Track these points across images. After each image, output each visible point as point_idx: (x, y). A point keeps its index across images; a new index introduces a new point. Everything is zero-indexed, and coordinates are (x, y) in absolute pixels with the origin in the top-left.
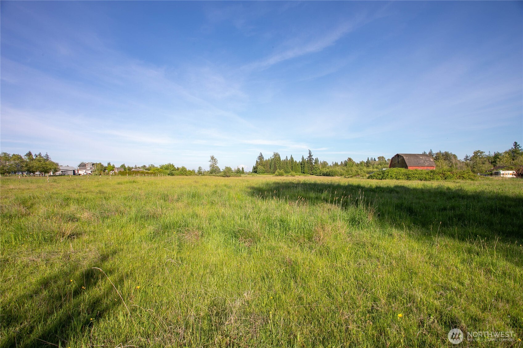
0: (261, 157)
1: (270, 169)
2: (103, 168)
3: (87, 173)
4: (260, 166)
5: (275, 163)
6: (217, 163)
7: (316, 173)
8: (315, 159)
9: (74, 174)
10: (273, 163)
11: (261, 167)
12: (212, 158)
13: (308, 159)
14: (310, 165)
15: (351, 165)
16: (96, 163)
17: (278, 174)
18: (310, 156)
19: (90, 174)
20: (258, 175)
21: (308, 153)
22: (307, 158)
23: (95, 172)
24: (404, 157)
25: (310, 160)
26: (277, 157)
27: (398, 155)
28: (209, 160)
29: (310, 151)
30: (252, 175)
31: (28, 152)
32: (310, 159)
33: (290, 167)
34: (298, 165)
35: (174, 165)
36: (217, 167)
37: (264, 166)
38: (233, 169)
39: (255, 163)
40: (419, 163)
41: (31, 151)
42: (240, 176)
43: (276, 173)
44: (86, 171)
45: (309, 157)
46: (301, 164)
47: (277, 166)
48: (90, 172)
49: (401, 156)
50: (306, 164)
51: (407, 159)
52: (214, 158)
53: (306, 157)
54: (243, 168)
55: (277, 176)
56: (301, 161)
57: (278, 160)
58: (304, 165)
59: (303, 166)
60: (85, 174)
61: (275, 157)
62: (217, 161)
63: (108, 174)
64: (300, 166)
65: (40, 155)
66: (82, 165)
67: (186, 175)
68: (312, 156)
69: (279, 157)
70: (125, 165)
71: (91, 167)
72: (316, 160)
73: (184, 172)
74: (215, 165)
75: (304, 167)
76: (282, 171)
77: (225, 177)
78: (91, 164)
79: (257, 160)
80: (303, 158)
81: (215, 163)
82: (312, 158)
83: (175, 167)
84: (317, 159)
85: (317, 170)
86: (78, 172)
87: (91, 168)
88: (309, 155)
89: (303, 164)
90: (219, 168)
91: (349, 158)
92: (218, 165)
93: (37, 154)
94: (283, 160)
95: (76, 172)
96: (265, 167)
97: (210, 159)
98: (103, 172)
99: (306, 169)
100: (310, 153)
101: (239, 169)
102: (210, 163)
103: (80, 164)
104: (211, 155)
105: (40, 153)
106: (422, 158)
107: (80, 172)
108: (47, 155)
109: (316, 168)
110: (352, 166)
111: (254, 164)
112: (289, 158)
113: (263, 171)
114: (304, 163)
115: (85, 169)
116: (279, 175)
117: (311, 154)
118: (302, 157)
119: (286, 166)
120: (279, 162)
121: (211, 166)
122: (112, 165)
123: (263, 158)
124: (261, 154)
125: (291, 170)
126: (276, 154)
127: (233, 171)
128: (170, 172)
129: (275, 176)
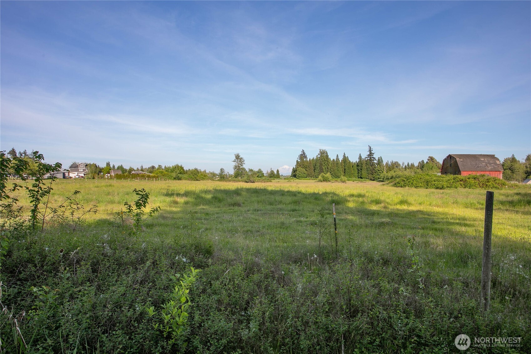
0: (303, 156)
1: (315, 172)
2: (98, 170)
3: (79, 176)
4: (300, 168)
5: (321, 164)
6: (244, 163)
7: (379, 178)
8: (377, 159)
9: (64, 177)
10: (318, 165)
11: (302, 170)
12: (238, 157)
13: (368, 158)
14: (370, 167)
15: (431, 167)
16: (90, 164)
17: (322, 179)
18: (371, 154)
19: (82, 177)
20: (297, 180)
21: (368, 149)
23: (88, 175)
24: (457, 159)
25: (370, 160)
26: (324, 154)
27: (450, 157)
28: (233, 160)
29: (370, 147)
30: (288, 180)
31: (11, 149)
32: (371, 158)
33: (341, 170)
34: (353, 166)
35: (183, 166)
36: (244, 169)
37: (305, 167)
38: (265, 172)
39: (295, 163)
40: (478, 167)
41: (15, 148)
42: (271, 181)
43: (320, 177)
44: (78, 173)
45: (368, 155)
46: (358, 166)
47: (324, 168)
48: (83, 175)
49: (453, 157)
50: (364, 166)
51: (461, 161)
52: (240, 157)
54: (278, 171)
55: (322, 182)
56: (358, 161)
57: (326, 159)
58: (362, 167)
59: (359, 168)
60: (77, 177)
61: (321, 156)
62: (244, 161)
63: (103, 177)
64: (355, 167)
65: (25, 152)
66: (74, 166)
67: (197, 180)
68: (374, 155)
69: (327, 156)
71: (84, 168)
72: (379, 160)
73: (193, 176)
74: (241, 167)
75: (361, 169)
76: (328, 175)
77: (248, 182)
78: (84, 165)
79: (297, 160)
80: (360, 157)
81: (240, 164)
82: (373, 158)
83: (184, 169)
84: (381, 158)
85: (380, 174)
86: (69, 175)
87: (84, 170)
88: (368, 153)
89: (359, 165)
91: (430, 157)
92: (244, 166)
93: (22, 152)
94: (332, 160)
95: (67, 174)
96: (307, 169)
97: (235, 158)
98: (97, 175)
99: (364, 173)
100: (370, 151)
101: (272, 172)
102: (234, 164)
103: (72, 165)
105: (25, 151)
106: (484, 160)
107: (72, 175)
109: (379, 170)
110: (432, 169)
111: (294, 165)
112: (341, 158)
113: (304, 175)
114: (362, 164)
115: (78, 171)
116: (324, 180)
117: (372, 152)
118: (358, 157)
119: (336, 168)
120: (326, 162)
121: (235, 167)
122: (111, 166)
123: (306, 157)
124: (303, 151)
125: (343, 173)
126: (323, 151)
127: (265, 175)
128: (177, 175)
129: (318, 182)
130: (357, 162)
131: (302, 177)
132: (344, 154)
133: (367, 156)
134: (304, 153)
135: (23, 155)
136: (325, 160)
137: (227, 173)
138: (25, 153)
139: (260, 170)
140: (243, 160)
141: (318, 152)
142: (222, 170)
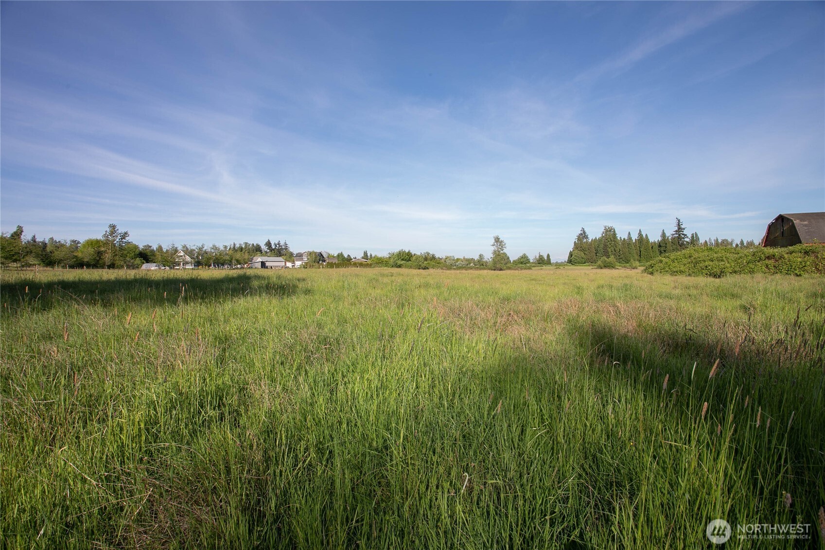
0: (583, 235)
1: (597, 255)
2: (318, 258)
5: (606, 245)
6: (505, 247)
8: (690, 236)
10: (602, 246)
11: (579, 253)
12: (497, 240)
13: (675, 236)
17: (602, 265)
18: (680, 229)
21: (675, 222)
22: (673, 235)
24: (797, 222)
25: (679, 238)
26: (610, 234)
28: (492, 243)
29: (679, 220)
32: (680, 235)
33: (635, 252)
34: (652, 248)
36: (505, 254)
37: (583, 250)
38: (532, 259)
39: (573, 245)
43: (599, 262)
44: (302, 263)
45: (676, 231)
46: (660, 246)
47: (609, 250)
49: (788, 219)
50: (669, 245)
52: (500, 240)
53: (670, 232)
54: (548, 256)
55: (601, 268)
58: (666, 247)
59: (662, 249)
61: (606, 235)
62: (505, 244)
64: (656, 248)
66: (299, 255)
68: (684, 231)
69: (615, 234)
70: (343, 253)
72: (693, 237)
74: (502, 252)
76: (612, 259)
77: (517, 270)
79: (575, 242)
80: (664, 235)
81: (500, 248)
82: (683, 234)
84: (696, 234)
87: (308, 259)
88: (676, 228)
89: (663, 246)
90: (508, 255)
92: (505, 251)
94: (621, 239)
96: (586, 252)
97: (493, 241)
98: (315, 264)
100: (679, 225)
101: (541, 257)
102: (493, 248)
104: (495, 235)
108: (286, 243)
111: (571, 247)
112: (635, 237)
113: (582, 260)
114: (666, 244)
116: (605, 266)
117: (682, 227)
118: (661, 234)
119: (627, 250)
120: (613, 242)
121: (495, 252)
122: (369, 255)
123: (586, 237)
124: (583, 230)
125: (637, 257)
126: (609, 228)
127: (531, 261)
128: (395, 262)
129: (596, 268)
130: (660, 240)
131: (579, 263)
132: (640, 231)
133: (674, 233)
134: (584, 232)
135: (278, 246)
136: (611, 240)
137: (487, 260)
138: (279, 244)
139: (525, 254)
140: (503, 244)
141: (603, 230)
142: (481, 256)
